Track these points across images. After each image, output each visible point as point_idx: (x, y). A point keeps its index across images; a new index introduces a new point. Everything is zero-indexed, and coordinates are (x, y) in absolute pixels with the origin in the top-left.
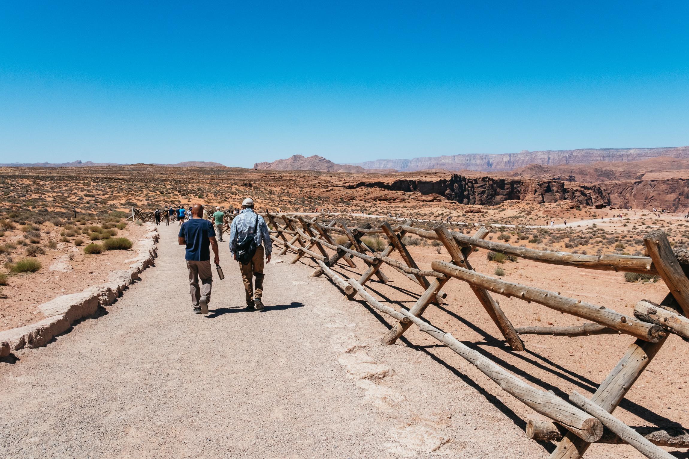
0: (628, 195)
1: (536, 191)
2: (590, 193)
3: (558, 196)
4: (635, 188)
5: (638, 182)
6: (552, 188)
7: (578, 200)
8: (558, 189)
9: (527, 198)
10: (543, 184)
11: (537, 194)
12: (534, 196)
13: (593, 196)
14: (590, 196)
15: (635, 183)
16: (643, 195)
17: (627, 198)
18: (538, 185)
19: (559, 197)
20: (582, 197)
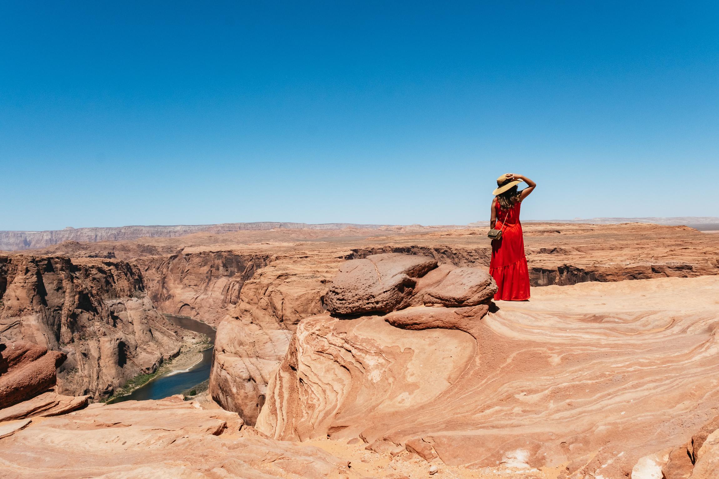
0: (165, 270)
1: (27, 271)
2: (110, 270)
3: (63, 275)
4: (171, 263)
5: (174, 256)
6: (54, 266)
7: (94, 279)
8: (63, 266)
9: (16, 280)
10: (40, 261)
11: (29, 274)
12: (25, 277)
13: (115, 272)
14: (111, 273)
15: (171, 257)
16: (179, 269)
17: (164, 273)
18: (31, 262)
19: (65, 276)
20: (99, 275)
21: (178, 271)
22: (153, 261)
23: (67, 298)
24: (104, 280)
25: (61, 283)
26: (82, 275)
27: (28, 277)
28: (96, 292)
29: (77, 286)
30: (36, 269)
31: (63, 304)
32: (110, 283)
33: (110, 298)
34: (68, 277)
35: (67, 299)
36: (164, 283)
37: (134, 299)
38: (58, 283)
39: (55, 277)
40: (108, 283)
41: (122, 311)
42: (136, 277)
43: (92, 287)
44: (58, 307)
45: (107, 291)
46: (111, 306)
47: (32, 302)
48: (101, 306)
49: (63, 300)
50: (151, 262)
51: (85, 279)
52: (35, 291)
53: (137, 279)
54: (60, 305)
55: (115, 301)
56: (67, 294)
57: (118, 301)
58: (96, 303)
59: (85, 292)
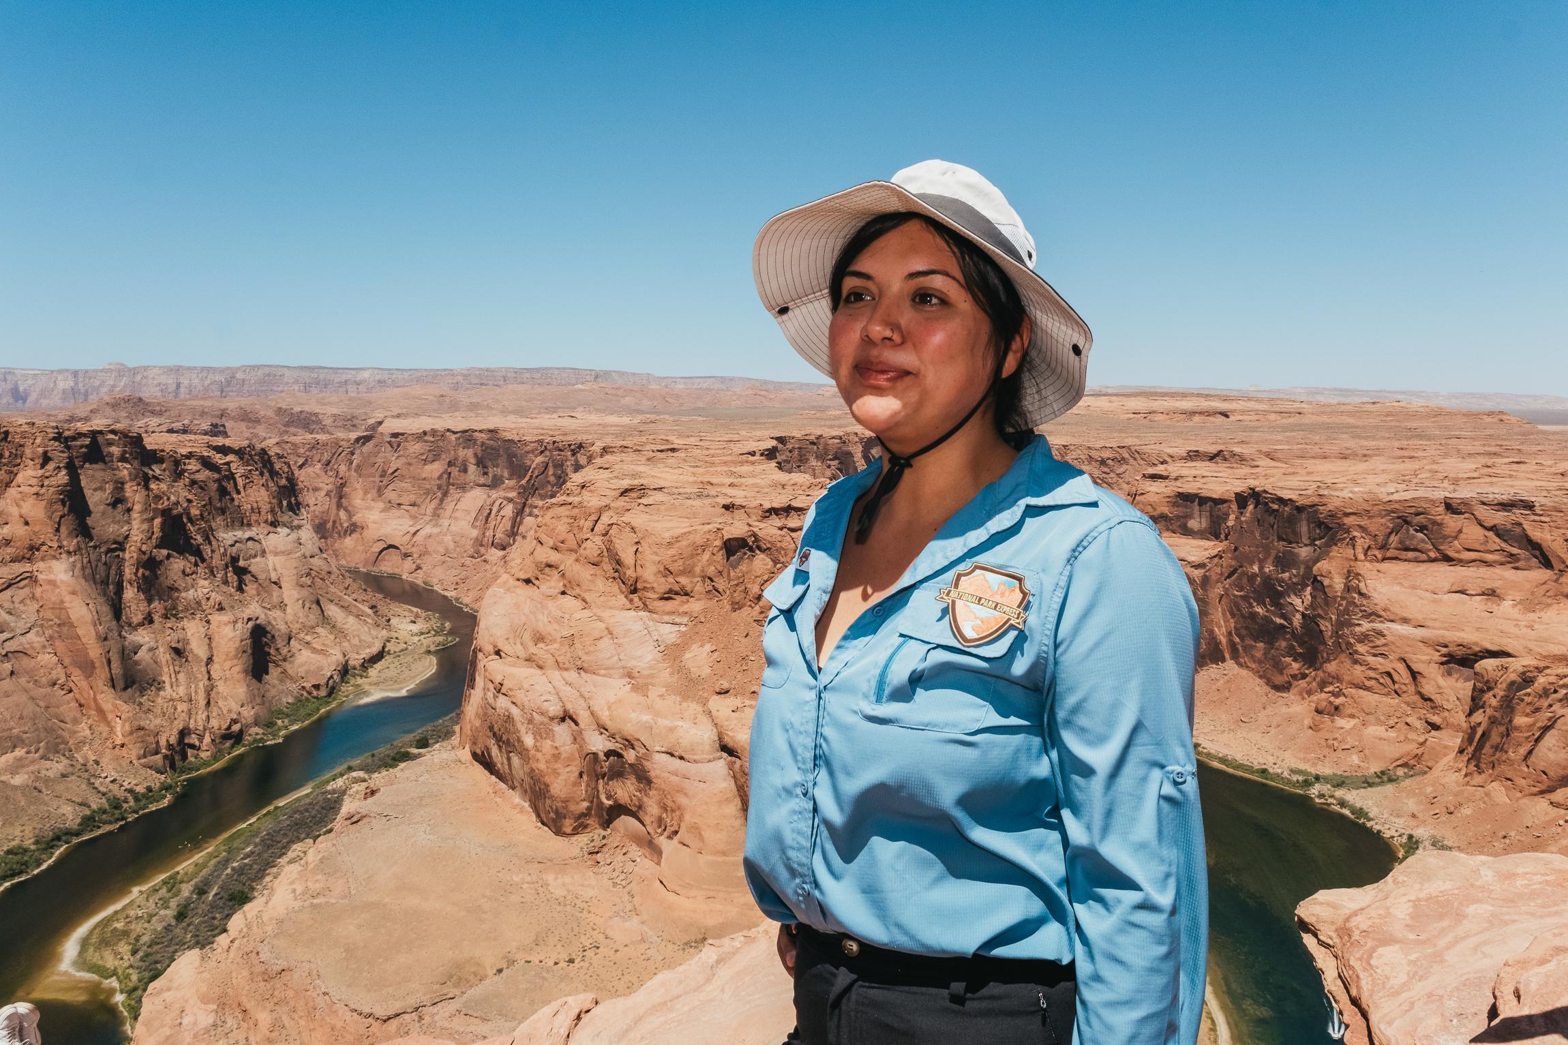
0: (343, 468)
1: (46, 459)
2: (228, 464)
3: (126, 472)
4: (357, 451)
5: (363, 439)
6: (105, 450)
7: (193, 482)
8: (125, 452)
9: (20, 478)
10: (74, 438)
11: (51, 466)
12: (41, 472)
13: (238, 468)
14: (229, 470)
15: (357, 440)
16: (377, 466)
17: (341, 474)
18: (54, 439)
19: (130, 474)
20: (205, 474)
21: (373, 470)
22: (315, 446)
23: (136, 524)
24: (215, 486)
25: (122, 489)
26: (167, 473)
27: (47, 474)
28: (198, 512)
29: (158, 498)
30: (65, 455)
31: (127, 537)
32: (229, 494)
33: (229, 526)
34: (136, 477)
35: (136, 527)
36: (341, 498)
37: (285, 531)
38: (116, 488)
39: (108, 475)
40: (223, 492)
41: (255, 556)
42: (283, 481)
43: (189, 501)
44: (115, 542)
45: (223, 511)
46: (232, 545)
47: (58, 530)
48: (210, 543)
49: (126, 528)
50: (310, 450)
51: (175, 481)
52: (64, 504)
53: (284, 487)
54: (120, 539)
55: (239, 534)
56: (135, 515)
57: (247, 535)
58: (198, 537)
59: (175, 512)
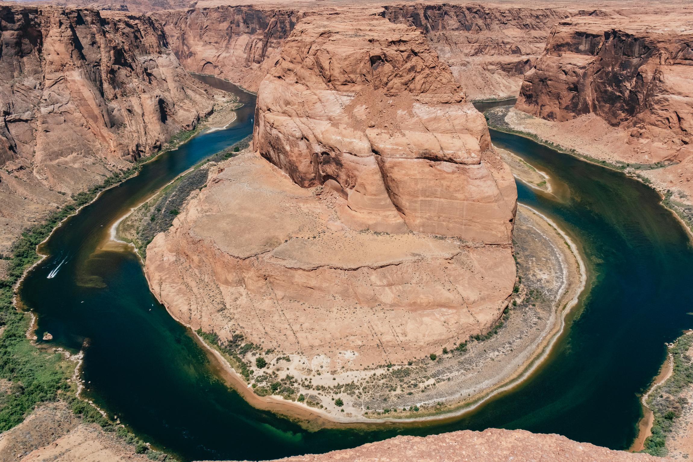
21: (196, 26)
22: (169, 15)
23: (103, 54)
24: (132, 35)
25: (94, 37)
26: (112, 29)
27: (63, 31)
28: (128, 48)
29: (110, 41)
30: (69, 21)
31: (100, 60)
32: (139, 39)
33: (141, 54)
34: (100, 32)
35: (103, 55)
36: (184, 40)
37: (164, 56)
38: (92, 37)
39: (87, 31)
40: (136, 38)
41: (154, 68)
42: (160, 33)
43: (123, 42)
44: (96, 62)
45: (137, 47)
46: (144, 63)
47: (71, 57)
48: (135, 62)
49: (99, 56)
50: (167, 17)
51: (115, 33)
52: (72, 45)
53: (160, 35)
54: (98, 61)
55: (146, 57)
56: (102, 49)
57: (149, 58)
58: (129, 59)
59: (118, 48)
